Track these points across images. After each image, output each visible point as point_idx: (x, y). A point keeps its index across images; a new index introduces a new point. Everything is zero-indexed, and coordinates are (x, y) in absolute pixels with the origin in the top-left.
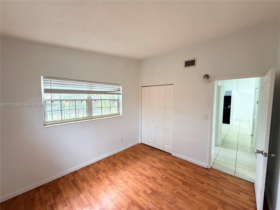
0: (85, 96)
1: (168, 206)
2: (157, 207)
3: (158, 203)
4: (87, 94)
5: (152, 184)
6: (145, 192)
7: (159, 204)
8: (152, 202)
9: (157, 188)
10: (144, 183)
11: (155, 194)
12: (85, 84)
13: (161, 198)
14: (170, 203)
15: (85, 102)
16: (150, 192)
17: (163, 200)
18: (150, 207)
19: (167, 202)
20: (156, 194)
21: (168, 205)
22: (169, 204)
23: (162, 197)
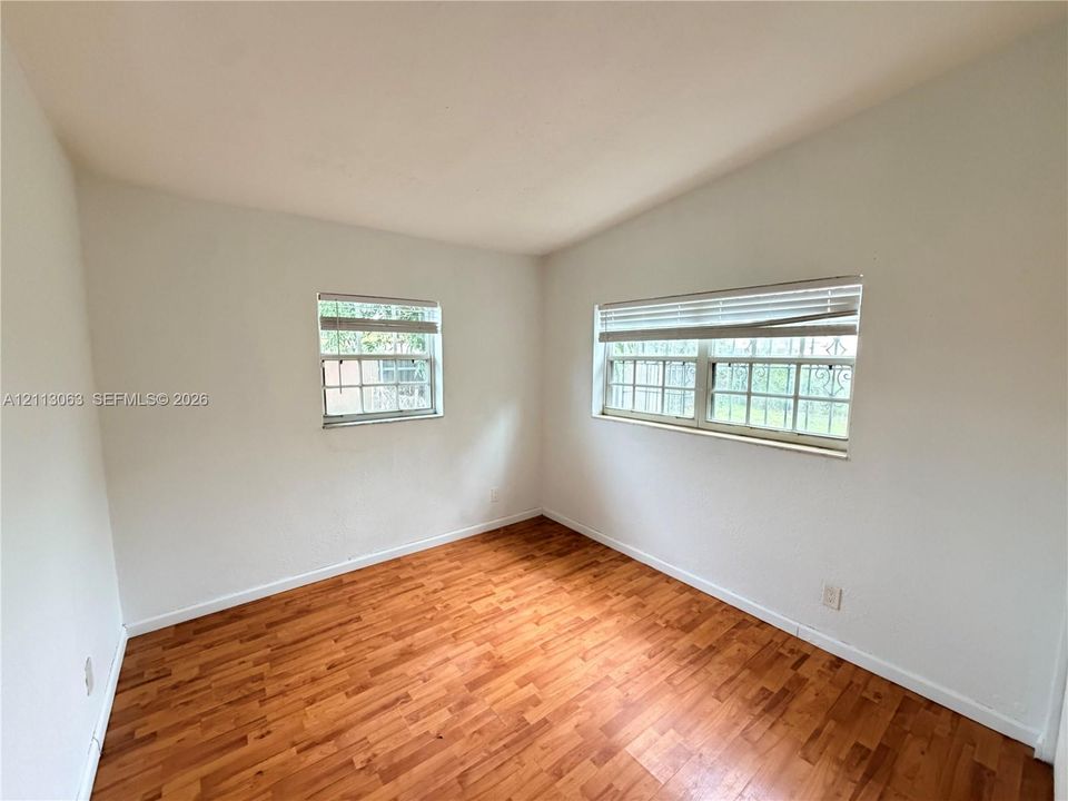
0: (692, 347)
1: (456, 762)
2: (466, 726)
3: (479, 732)
4: (697, 340)
5: (571, 736)
6: (535, 702)
7: (476, 736)
8: (489, 713)
9: (543, 748)
10: (578, 707)
11: (516, 731)
12: (679, 306)
13: (493, 749)
14: (464, 775)
15: (692, 367)
16: (532, 717)
17: (485, 755)
18: (475, 705)
19: (472, 764)
20: (516, 734)
21: (462, 764)
22: (461, 769)
23: (497, 752)
